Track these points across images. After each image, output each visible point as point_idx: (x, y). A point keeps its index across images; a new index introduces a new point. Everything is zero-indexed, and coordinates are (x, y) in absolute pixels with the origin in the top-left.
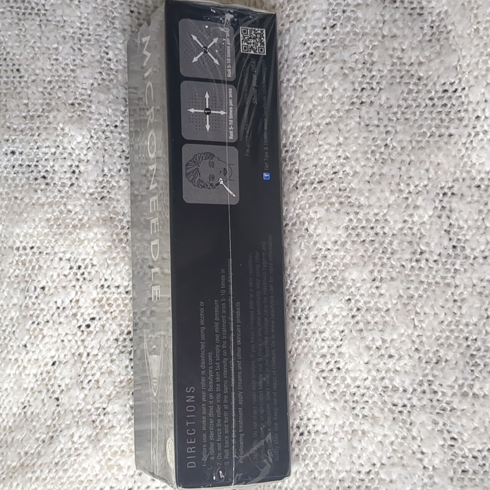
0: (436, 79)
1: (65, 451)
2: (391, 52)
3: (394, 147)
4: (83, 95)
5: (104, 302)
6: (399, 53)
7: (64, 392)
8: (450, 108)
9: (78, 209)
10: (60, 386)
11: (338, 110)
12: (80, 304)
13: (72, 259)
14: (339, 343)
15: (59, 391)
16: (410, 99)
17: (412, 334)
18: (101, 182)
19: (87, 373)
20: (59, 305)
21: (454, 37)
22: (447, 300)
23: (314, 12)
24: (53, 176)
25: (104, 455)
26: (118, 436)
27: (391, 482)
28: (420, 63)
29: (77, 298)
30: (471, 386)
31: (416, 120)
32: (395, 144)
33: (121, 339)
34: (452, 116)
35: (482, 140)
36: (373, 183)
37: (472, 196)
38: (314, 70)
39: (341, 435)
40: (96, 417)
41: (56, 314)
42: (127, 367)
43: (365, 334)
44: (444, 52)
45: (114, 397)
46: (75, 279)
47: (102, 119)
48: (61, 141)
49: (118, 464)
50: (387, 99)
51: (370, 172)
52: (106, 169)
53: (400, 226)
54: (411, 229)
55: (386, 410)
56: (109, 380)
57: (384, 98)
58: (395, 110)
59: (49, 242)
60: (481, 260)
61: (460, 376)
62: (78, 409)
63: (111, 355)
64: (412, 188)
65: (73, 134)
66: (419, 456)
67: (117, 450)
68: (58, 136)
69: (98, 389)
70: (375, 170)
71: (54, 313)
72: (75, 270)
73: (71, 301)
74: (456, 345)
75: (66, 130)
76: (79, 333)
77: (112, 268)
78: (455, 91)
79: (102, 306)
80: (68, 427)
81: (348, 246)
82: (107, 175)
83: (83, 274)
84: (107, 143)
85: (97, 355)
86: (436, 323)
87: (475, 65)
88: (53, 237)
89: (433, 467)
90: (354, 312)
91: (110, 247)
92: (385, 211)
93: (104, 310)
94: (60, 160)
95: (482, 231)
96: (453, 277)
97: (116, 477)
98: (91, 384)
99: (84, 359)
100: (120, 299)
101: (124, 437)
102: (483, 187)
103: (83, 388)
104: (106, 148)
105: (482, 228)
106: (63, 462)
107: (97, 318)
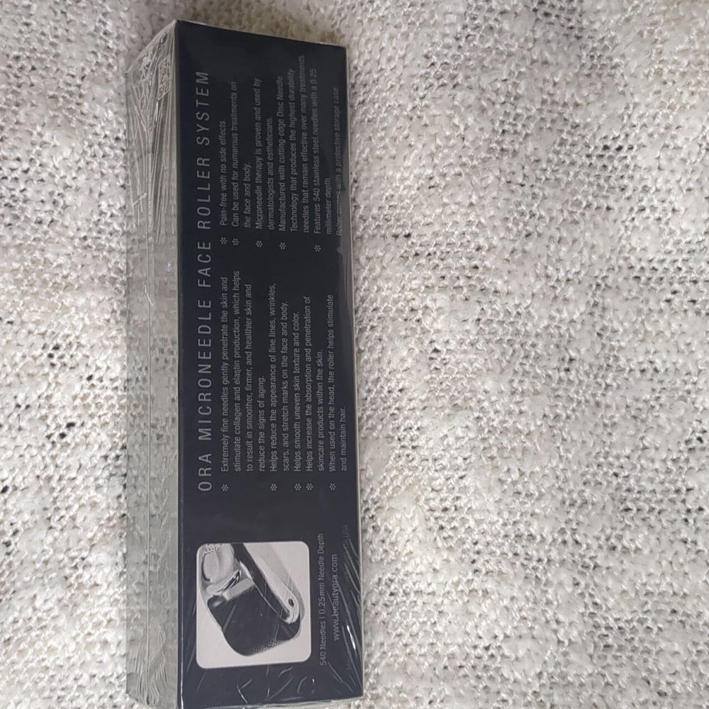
0: (596, 129)
1: (21, 621)
2: (540, 85)
3: (541, 217)
4: (69, 85)
5: (89, 400)
6: (550, 88)
7: (19, 534)
8: (611, 171)
9: (61, 260)
10: (12, 524)
11: (472, 158)
12: (53, 401)
13: (48, 334)
14: (461, 473)
15: (11, 532)
16: (563, 153)
17: (557, 466)
18: (96, 224)
19: (58, 504)
20: (19, 401)
21: (622, 75)
22: (596, 425)
23: (446, 13)
24: (24, 205)
25: (82, 628)
26: (105, 599)
27: (517, 659)
28: (577, 105)
29: (50, 392)
30: (620, 538)
31: (568, 184)
32: (543, 213)
33: (113, 455)
34: (613, 182)
35: (648, 218)
36: (514, 263)
37: (630, 291)
38: (441, 97)
39: (454, 596)
40: (72, 571)
41: (15, 415)
42: (119, 496)
43: (499, 463)
44: (607, 93)
45: (101, 540)
46: (49, 364)
47: (99, 126)
48: (39, 154)
49: (103, 638)
50: (535, 149)
51: (510, 247)
52: (104, 204)
53: (546, 323)
54: (558, 327)
55: (518, 563)
56: (91, 516)
57: (530, 148)
58: (544, 166)
59: (15, 304)
60: (638, 375)
61: (607, 524)
62: (43, 558)
63: (96, 479)
64: (562, 274)
65: (58, 144)
66: (554, 626)
67: (102, 618)
68: (33, 144)
69: (76, 530)
70: (517, 245)
71: (11, 414)
72: (50, 351)
73: (39, 397)
74: (605, 483)
75: (46, 138)
76: (49, 446)
77: (110, 352)
78: (620, 149)
79: (87, 407)
80: (27, 586)
81: (480, 346)
82: (106, 214)
83: (61, 357)
84: (106, 164)
85: (74, 479)
86: (583, 454)
87: (651, 119)
88: (21, 298)
89: (570, 640)
90: (485, 434)
91: (108, 321)
92: (529, 302)
93: (90, 412)
94: (35, 182)
95: (640, 336)
96: (604, 395)
97: (99, 659)
98: (64, 522)
99: (54, 483)
100: (116, 397)
101: (112, 600)
102: (643, 279)
103: (51, 528)
104: (104, 171)
105: (641, 333)
106: (18, 640)
107: (78, 424)
